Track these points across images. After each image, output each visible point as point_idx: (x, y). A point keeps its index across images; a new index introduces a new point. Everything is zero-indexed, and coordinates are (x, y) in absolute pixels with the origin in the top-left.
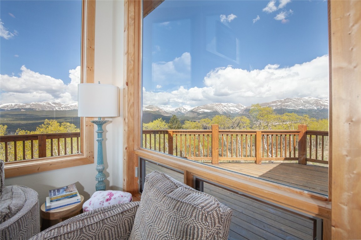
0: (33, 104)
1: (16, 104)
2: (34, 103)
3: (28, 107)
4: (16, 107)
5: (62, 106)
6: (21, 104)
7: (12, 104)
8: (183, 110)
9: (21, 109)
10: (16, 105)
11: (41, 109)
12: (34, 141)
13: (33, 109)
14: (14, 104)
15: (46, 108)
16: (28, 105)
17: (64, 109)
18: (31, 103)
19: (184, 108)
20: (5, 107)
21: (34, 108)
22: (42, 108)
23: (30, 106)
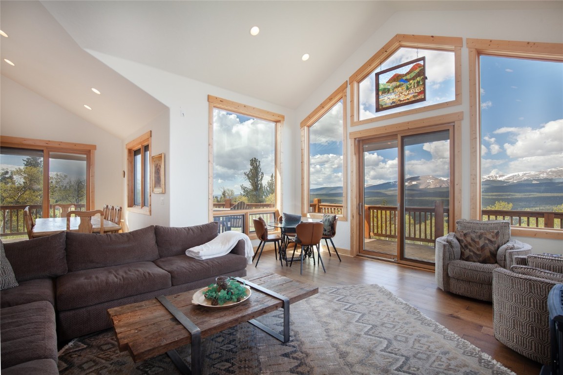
0: (551, 171)
1: (525, 172)
2: (553, 169)
3: (543, 176)
4: (525, 178)
6: (533, 173)
7: (519, 173)
9: (532, 180)
10: (525, 174)
12: (539, 219)
14: (522, 173)
16: (543, 173)
18: (549, 170)
20: (509, 178)
23: (548, 174)
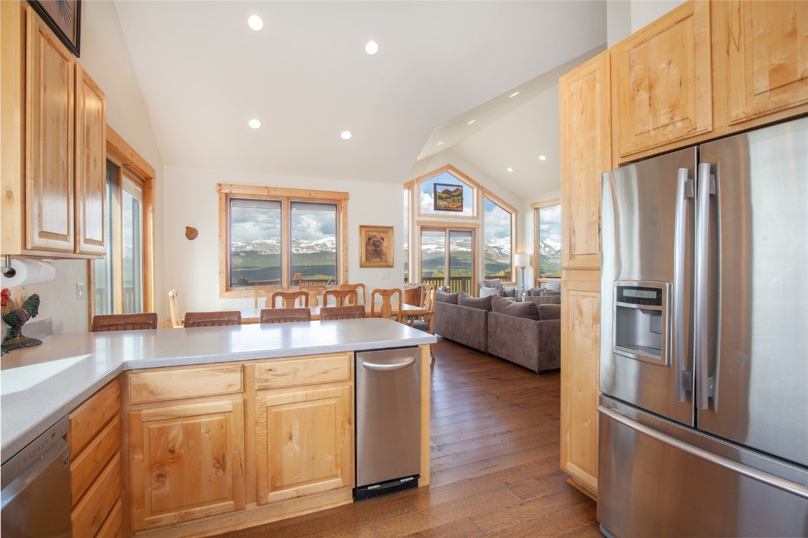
0: (256, 243)
2: (258, 241)
3: (249, 248)
5: (301, 246)
8: (544, 248)
11: (269, 252)
13: (257, 252)
15: (276, 250)
17: (304, 251)
18: (254, 242)
19: (545, 244)
21: (258, 250)
22: (270, 250)
23: (253, 246)
